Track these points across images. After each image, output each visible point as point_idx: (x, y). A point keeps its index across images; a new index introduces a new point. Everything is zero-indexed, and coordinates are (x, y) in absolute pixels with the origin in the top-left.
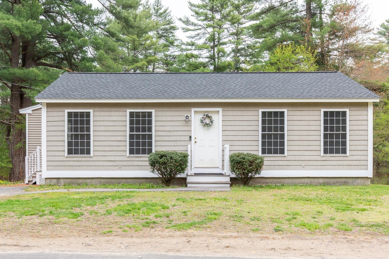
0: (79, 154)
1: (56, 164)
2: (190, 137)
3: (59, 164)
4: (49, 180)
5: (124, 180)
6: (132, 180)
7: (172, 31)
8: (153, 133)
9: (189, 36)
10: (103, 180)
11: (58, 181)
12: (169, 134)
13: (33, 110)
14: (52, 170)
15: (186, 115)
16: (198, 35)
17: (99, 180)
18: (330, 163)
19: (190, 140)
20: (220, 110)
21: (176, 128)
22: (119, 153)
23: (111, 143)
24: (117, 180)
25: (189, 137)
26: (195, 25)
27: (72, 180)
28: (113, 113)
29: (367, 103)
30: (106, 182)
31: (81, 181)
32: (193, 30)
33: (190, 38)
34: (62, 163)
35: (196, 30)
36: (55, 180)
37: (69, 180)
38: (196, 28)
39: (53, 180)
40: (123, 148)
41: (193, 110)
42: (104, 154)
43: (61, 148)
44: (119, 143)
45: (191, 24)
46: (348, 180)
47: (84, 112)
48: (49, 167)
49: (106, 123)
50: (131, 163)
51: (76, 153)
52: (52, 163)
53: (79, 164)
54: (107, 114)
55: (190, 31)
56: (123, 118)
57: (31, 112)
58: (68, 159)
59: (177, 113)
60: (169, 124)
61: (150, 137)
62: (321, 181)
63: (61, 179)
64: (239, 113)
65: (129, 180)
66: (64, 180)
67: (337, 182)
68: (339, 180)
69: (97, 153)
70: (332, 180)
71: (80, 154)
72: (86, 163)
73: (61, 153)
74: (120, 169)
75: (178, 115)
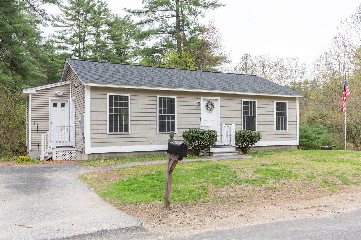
0: (118, 132)
1: (99, 140)
2: (201, 118)
3: (102, 140)
4: (92, 156)
5: (154, 153)
6: (160, 152)
7: (36, 24)
8: (176, 114)
9: (57, 30)
10: (137, 154)
11: (100, 156)
12: (186, 115)
13: (37, 91)
14: (95, 146)
15: (198, 102)
16: (65, 31)
17: (134, 154)
18: (279, 136)
19: (200, 120)
20: (219, 98)
21: (191, 111)
22: (150, 131)
23: (144, 123)
24: (148, 153)
25: (199, 118)
26: (64, 22)
27: (112, 155)
28: (146, 98)
29: (296, 98)
30: (140, 155)
31: (119, 155)
32: (61, 27)
33: (57, 33)
34: (104, 140)
35: (64, 26)
36: (97, 155)
37: (109, 155)
38: (64, 25)
39: (95, 155)
40: (154, 127)
41: (202, 98)
42: (139, 131)
43: (103, 127)
44: (151, 123)
45: (61, 21)
46: (287, 147)
47: (123, 96)
48: (93, 144)
49: (140, 106)
50: (159, 139)
51: (116, 131)
52: (95, 140)
53: (119, 140)
54: (141, 98)
55: (59, 27)
56: (154, 103)
57: (35, 92)
58: (110, 136)
59: (192, 100)
60: (186, 108)
61: (173, 117)
62: (274, 148)
63: (102, 154)
64: (230, 101)
65: (158, 153)
66: (105, 155)
67: (282, 149)
68: (282, 147)
69: (133, 131)
70: (279, 148)
71: (114, 132)
72: (124, 140)
73: (104, 131)
74: (151, 144)
75: (192, 101)
